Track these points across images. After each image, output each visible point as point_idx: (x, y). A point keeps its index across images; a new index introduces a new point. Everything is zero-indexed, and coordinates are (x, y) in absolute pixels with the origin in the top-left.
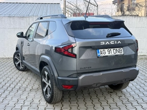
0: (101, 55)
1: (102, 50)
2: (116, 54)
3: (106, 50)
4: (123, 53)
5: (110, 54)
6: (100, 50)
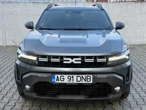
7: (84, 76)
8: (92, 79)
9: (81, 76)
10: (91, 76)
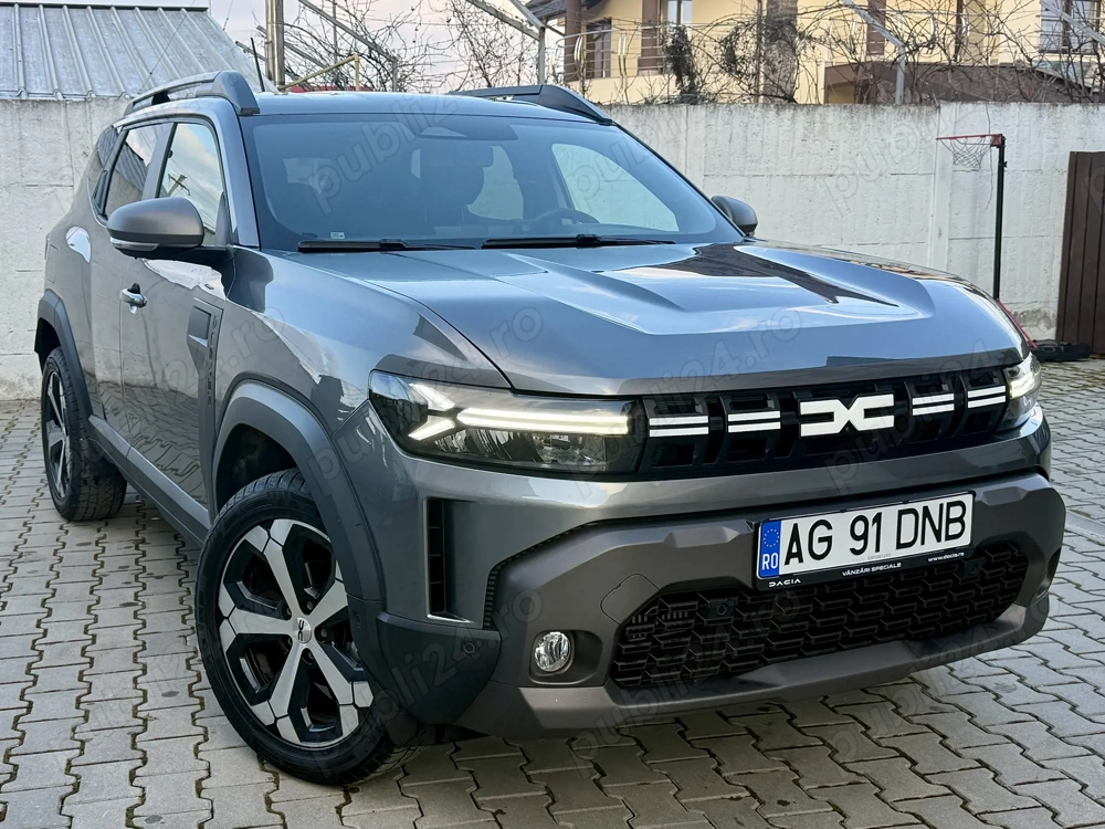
7: (934, 506)
8: (968, 519)
9: (919, 506)
10: (968, 499)
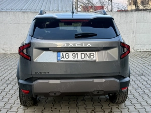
0: (63, 59)
1: (64, 53)
2: (85, 59)
3: (71, 54)
4: (95, 59)
5: (76, 59)
6: (61, 53)
